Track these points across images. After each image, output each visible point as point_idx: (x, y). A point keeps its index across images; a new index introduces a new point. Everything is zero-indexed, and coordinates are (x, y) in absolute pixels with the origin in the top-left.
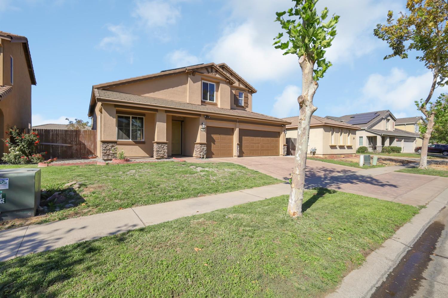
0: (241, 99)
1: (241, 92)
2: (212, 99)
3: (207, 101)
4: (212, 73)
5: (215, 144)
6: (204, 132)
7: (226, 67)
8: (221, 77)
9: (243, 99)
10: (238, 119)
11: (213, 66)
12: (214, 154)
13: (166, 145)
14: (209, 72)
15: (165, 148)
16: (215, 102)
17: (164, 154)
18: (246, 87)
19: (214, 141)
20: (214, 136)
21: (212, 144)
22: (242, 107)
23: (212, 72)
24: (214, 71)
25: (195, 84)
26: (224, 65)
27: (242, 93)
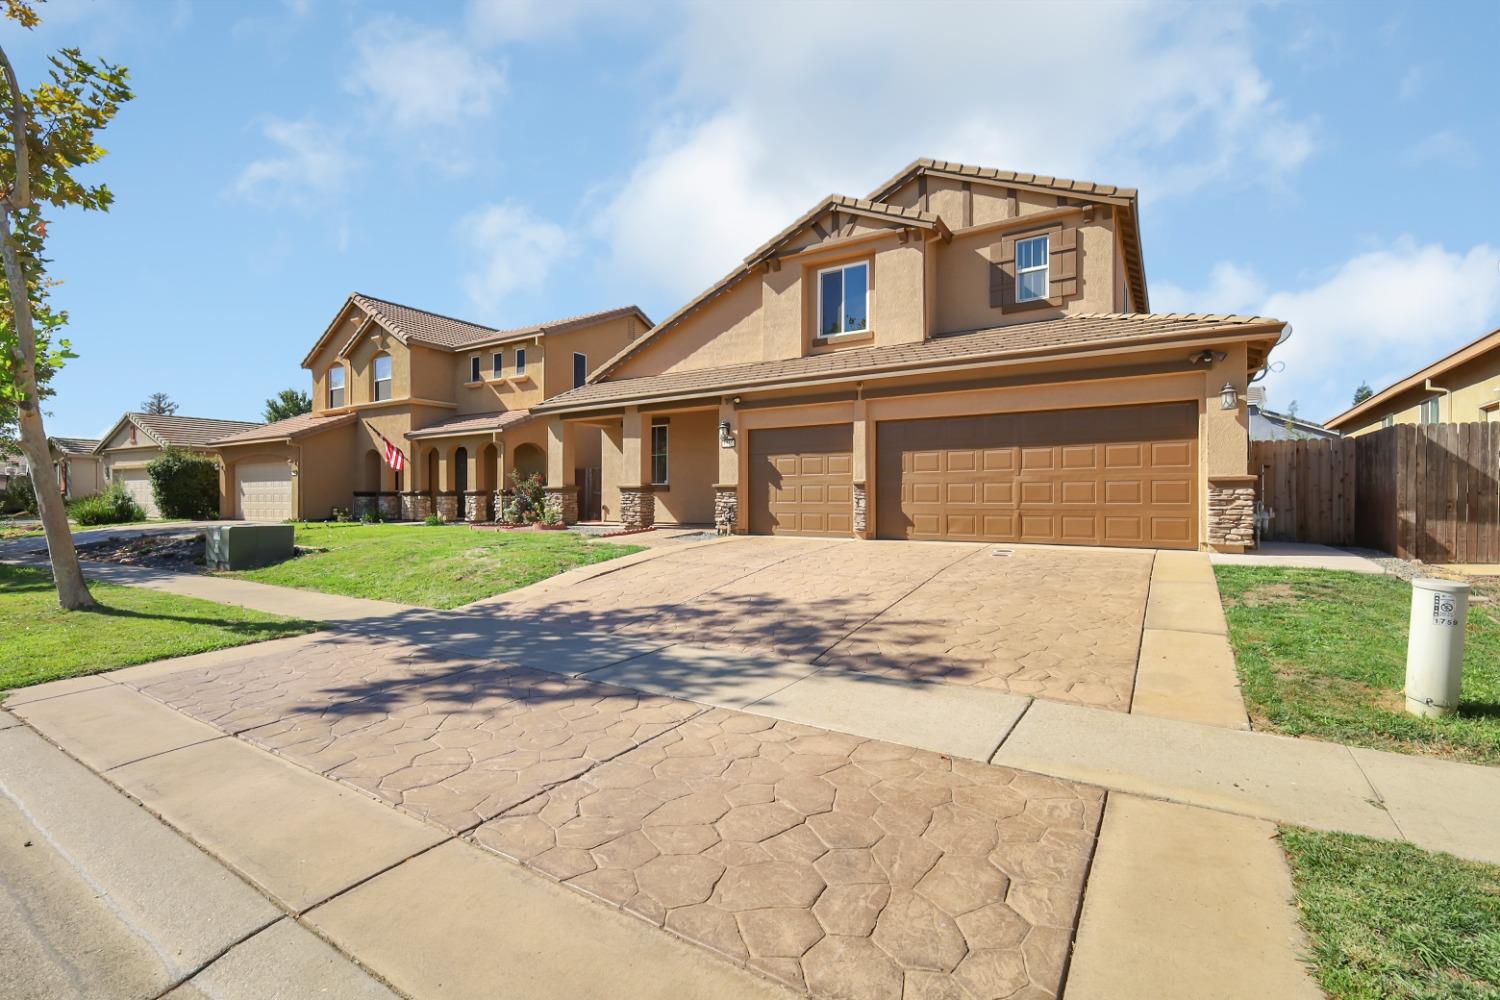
0: (1032, 269)
1: (1032, 236)
2: (857, 322)
3: (838, 335)
4: (836, 233)
5: (780, 488)
6: (732, 450)
7: (929, 169)
8: (872, 230)
9: (1047, 266)
10: (859, 383)
11: (833, 208)
12: (777, 523)
13: (639, 495)
14: (823, 235)
15: (637, 501)
16: (867, 330)
17: (633, 516)
18: (1062, 201)
19: (776, 478)
20: (781, 462)
21: (772, 488)
22: (1044, 304)
23: (836, 227)
24: (843, 220)
25: (783, 295)
26: (919, 167)
27: (1046, 239)
